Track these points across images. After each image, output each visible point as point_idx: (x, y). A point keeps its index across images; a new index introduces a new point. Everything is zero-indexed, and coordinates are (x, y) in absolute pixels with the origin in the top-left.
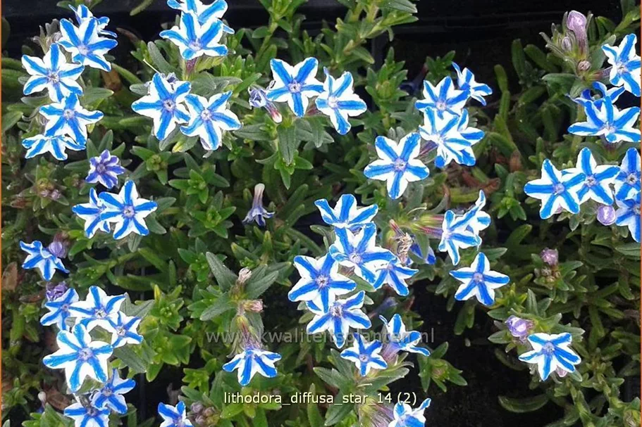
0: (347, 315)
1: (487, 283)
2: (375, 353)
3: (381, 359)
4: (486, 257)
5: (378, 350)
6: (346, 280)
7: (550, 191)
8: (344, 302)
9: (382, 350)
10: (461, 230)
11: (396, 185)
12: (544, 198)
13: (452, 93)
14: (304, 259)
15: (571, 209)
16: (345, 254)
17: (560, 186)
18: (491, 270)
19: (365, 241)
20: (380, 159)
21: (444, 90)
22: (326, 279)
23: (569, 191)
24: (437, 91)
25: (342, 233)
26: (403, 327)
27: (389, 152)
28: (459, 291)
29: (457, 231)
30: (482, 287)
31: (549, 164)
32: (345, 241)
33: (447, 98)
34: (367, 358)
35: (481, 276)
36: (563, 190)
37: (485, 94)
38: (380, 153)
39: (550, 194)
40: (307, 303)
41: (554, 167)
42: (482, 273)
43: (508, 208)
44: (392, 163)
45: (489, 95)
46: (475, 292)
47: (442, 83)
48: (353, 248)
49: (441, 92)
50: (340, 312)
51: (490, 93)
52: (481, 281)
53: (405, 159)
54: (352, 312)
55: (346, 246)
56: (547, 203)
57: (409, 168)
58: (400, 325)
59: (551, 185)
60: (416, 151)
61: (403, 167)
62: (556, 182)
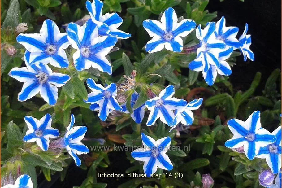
0: (46, 85)
1: (157, 160)
2: (48, 137)
3: (48, 143)
4: (170, 143)
5: (52, 136)
6: (64, 58)
7: (243, 134)
8: (51, 73)
9: (54, 139)
10: (169, 108)
11: (155, 44)
12: (236, 135)
13: (233, 38)
14: (53, 25)
15: (248, 154)
16: (81, 43)
17: (253, 136)
18: (167, 154)
19: (101, 46)
20: (160, 21)
21: (229, 33)
22: (54, 50)
23: (256, 143)
24: (225, 29)
25: (91, 26)
26: (82, 137)
27: (169, 22)
28: (137, 151)
29: (167, 107)
30: (153, 160)
31: (258, 115)
32: (88, 33)
33: (227, 39)
34: (41, 135)
35: (157, 153)
36: (252, 140)
37: (249, 58)
38: (163, 18)
39: (242, 137)
40: (26, 51)
41: (259, 119)
42: (160, 151)
43: (206, 140)
44: (165, 31)
45: (250, 60)
46: (146, 160)
47: (232, 28)
48: (90, 44)
49: (227, 32)
50: (44, 80)
51: (252, 60)
52: (155, 155)
53: (174, 35)
54: (51, 86)
55: (87, 38)
56: (236, 139)
57: (172, 42)
58: (81, 135)
59: (248, 131)
60: (186, 34)
61: (169, 39)
62: (252, 131)
